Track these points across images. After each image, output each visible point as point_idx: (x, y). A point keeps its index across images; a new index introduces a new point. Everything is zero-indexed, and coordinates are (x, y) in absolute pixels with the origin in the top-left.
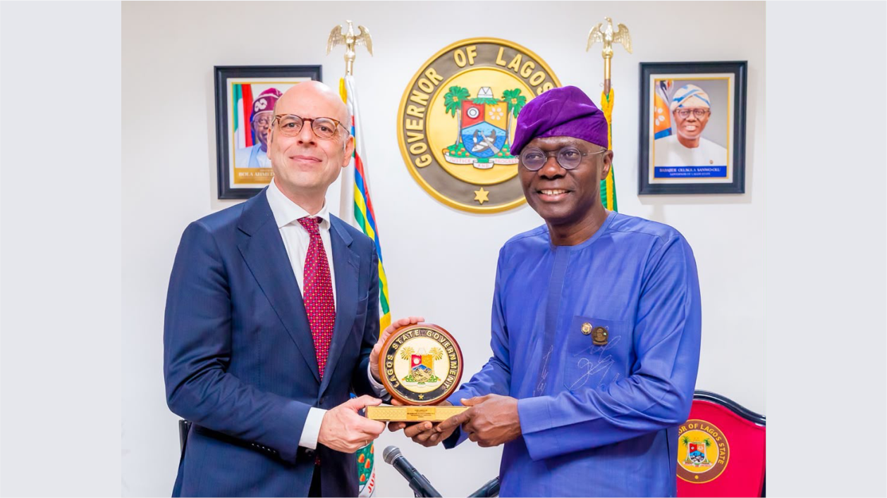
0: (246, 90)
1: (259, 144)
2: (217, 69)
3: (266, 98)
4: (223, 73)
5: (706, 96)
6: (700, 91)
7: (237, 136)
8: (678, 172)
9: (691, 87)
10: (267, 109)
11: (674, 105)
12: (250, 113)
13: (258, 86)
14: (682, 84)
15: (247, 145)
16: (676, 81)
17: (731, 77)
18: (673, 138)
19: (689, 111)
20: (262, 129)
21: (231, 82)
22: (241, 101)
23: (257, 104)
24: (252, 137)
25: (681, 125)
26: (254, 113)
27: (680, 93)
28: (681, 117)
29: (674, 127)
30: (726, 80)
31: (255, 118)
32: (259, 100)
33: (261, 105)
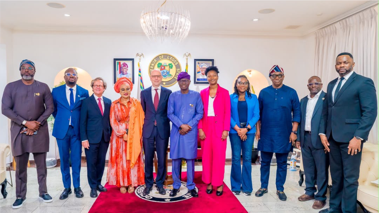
0: (120, 63)
1: (122, 73)
2: (114, 59)
3: (123, 64)
4: (115, 60)
5: (206, 65)
6: (205, 65)
7: (118, 72)
8: (201, 79)
9: (204, 64)
10: (124, 66)
11: (201, 67)
12: (120, 68)
13: (122, 62)
14: (202, 63)
15: (119, 74)
16: (201, 63)
17: (211, 62)
18: (200, 73)
19: (203, 68)
20: (122, 70)
21: (117, 61)
22: (118, 66)
24: (121, 72)
25: (202, 71)
26: (121, 67)
27: (202, 65)
28: (202, 69)
29: (201, 72)
30: (210, 63)
31: (121, 68)
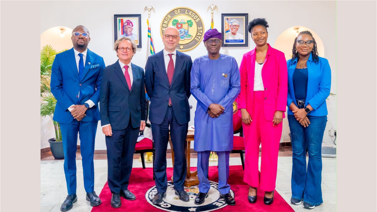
0: (122, 20)
1: (125, 34)
2: (115, 15)
3: (127, 22)
4: (116, 16)
5: (238, 22)
6: (237, 21)
7: (119, 32)
8: (232, 41)
9: (234, 20)
10: (127, 25)
11: (230, 24)
12: (123, 27)
13: (125, 19)
14: (232, 19)
15: (122, 34)
16: (230, 18)
18: (230, 33)
19: (234, 26)
20: (126, 30)
21: (118, 18)
22: (120, 23)
23: (125, 24)
24: (123, 32)
25: (232, 29)
26: (124, 26)
27: (232, 21)
28: (232, 27)
29: (230, 30)
30: (243, 18)
31: (124, 27)
32: (125, 23)
33: (126, 24)
